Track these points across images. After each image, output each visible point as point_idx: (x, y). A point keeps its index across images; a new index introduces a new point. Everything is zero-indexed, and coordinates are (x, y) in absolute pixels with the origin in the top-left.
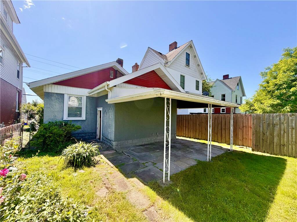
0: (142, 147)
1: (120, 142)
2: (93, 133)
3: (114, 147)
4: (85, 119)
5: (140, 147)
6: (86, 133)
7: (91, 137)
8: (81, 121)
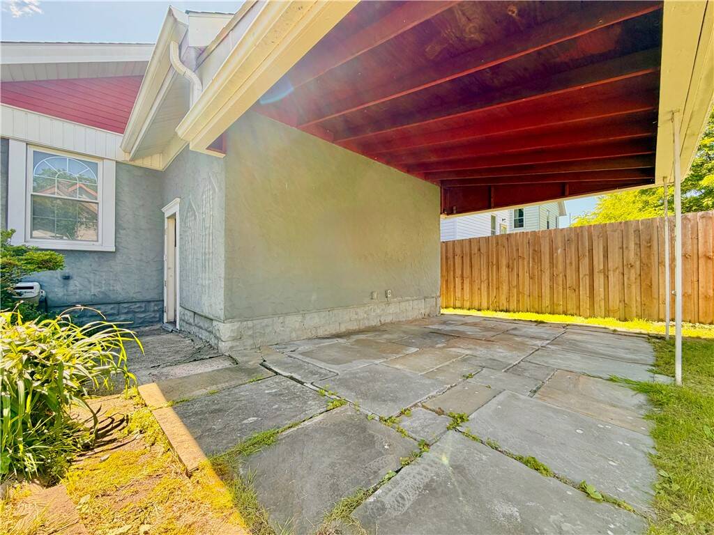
0: (340, 340)
1: (250, 324)
2: (149, 302)
3: (223, 346)
4: (113, 249)
5: (335, 341)
6: (119, 303)
7: (143, 315)
8: (96, 256)
